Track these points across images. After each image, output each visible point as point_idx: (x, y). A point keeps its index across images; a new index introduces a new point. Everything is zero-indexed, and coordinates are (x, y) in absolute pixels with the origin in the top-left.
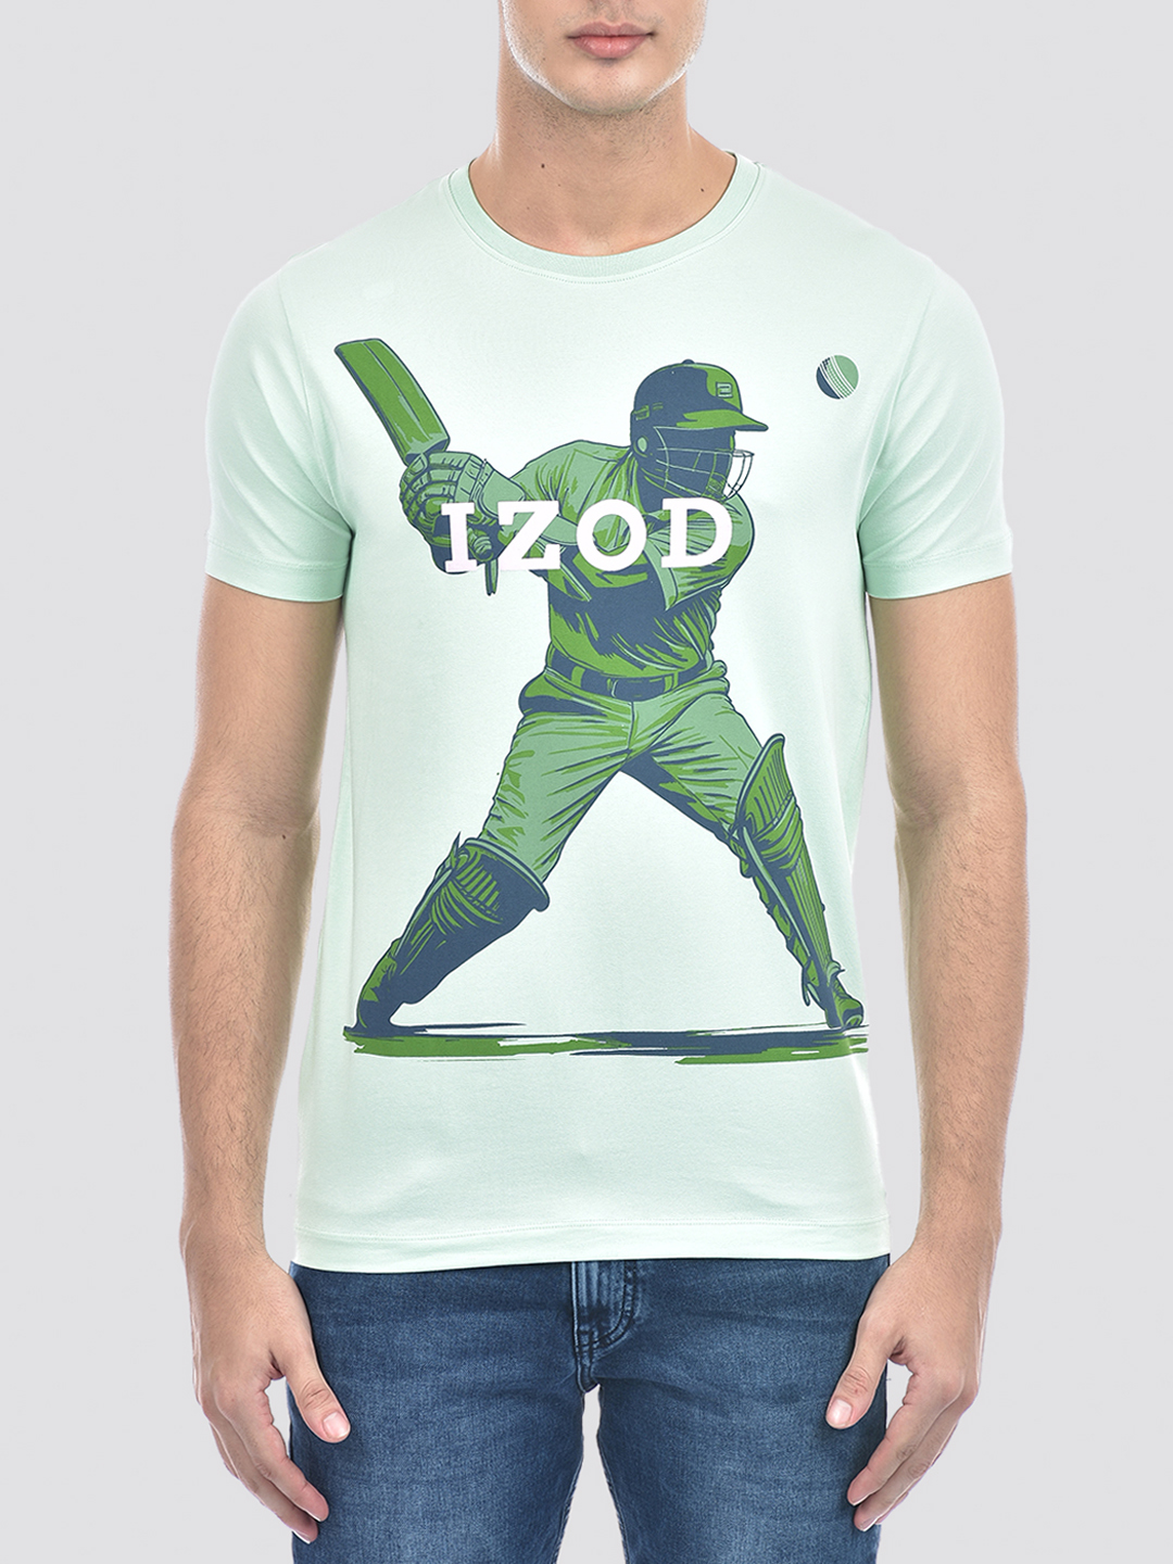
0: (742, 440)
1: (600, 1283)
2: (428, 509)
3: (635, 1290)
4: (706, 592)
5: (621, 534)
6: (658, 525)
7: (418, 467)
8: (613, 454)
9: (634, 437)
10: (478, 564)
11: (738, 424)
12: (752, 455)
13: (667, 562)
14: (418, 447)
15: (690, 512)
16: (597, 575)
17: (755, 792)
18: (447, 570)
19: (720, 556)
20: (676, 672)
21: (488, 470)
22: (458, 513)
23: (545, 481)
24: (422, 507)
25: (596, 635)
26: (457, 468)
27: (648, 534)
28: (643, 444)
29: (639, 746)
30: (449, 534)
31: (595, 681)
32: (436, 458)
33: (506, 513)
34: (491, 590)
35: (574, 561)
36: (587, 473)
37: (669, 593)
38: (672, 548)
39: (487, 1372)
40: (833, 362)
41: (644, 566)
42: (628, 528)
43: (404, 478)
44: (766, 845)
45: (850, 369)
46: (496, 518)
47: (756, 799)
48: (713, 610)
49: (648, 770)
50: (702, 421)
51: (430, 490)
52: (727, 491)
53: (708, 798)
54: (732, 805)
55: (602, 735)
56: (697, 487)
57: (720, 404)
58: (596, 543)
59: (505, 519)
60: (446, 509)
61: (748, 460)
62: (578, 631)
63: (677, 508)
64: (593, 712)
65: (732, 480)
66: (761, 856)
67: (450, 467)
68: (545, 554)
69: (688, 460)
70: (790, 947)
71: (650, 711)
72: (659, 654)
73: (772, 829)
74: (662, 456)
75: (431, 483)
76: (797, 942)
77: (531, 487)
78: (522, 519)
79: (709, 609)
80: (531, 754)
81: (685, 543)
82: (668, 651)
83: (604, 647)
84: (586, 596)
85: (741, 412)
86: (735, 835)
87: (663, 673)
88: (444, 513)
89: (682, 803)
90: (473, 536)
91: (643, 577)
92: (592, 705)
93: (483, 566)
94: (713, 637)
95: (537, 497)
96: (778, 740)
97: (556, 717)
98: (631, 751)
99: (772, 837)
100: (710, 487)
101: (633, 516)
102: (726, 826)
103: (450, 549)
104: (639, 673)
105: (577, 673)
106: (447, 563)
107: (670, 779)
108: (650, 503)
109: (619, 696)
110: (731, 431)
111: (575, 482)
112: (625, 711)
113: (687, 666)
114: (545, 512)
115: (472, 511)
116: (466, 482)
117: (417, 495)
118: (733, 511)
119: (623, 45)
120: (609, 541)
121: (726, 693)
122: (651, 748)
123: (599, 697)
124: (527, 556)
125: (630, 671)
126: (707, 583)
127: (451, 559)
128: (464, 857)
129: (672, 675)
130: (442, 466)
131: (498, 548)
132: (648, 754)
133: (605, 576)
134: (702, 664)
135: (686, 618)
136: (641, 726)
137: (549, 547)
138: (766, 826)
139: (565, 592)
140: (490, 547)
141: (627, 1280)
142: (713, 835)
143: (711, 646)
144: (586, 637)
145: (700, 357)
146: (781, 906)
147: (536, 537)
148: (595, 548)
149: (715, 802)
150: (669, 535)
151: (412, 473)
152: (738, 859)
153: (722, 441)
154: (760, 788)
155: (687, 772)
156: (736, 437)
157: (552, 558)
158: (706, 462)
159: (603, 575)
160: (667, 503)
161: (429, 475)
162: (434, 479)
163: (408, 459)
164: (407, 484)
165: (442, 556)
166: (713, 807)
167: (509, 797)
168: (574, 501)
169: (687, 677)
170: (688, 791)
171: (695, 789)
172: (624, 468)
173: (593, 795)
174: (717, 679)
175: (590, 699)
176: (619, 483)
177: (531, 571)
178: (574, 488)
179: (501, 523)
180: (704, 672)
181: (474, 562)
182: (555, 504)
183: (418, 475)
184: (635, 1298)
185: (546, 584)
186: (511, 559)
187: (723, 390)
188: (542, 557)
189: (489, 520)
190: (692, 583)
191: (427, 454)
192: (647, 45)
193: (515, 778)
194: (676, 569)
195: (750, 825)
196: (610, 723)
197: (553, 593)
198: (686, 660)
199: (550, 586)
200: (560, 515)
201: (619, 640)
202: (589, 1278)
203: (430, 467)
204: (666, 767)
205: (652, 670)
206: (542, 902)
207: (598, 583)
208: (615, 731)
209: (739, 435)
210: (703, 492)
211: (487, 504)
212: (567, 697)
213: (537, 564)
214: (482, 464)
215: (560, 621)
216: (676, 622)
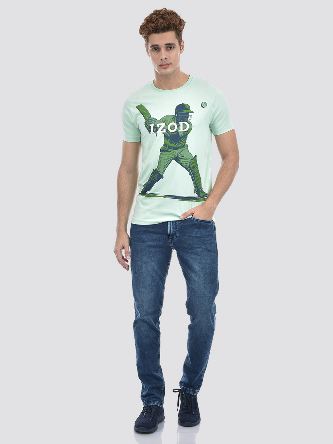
0: (190, 114)
1: (172, 230)
2: (148, 125)
3: (177, 231)
4: (186, 134)
5: (174, 127)
6: (179, 126)
7: (147, 120)
8: (173, 116)
9: (175, 114)
12: (192, 116)
13: (180, 131)
14: (147, 118)
15: (183, 124)
17: (192, 163)
18: (151, 134)
19: (187, 130)
20: (181, 146)
22: (152, 126)
23: (163, 120)
24: (147, 125)
25: (170, 141)
26: (152, 120)
27: (177, 127)
28: (177, 115)
29: (176, 156)
30: (151, 129)
31: (170, 147)
32: (149, 119)
33: (158, 125)
34: (157, 136)
35: (168, 131)
37: (180, 135)
38: (181, 129)
39: (156, 243)
40: (203, 103)
41: (177, 131)
44: (192, 170)
45: (206, 104)
46: (157, 126)
48: (186, 137)
49: (177, 159)
50: (185, 111)
51: (148, 123)
52: (188, 121)
54: (188, 165)
55: (171, 155)
56: (184, 120)
57: (187, 109)
58: (170, 129)
59: (158, 126)
60: (150, 125)
62: (168, 141)
63: (181, 123)
64: (169, 151)
65: (189, 119)
66: (192, 172)
69: (183, 117)
71: (177, 151)
74: (179, 116)
75: (149, 122)
76: (195, 184)
77: (162, 122)
78: (160, 126)
80: (162, 157)
82: (180, 143)
83: (171, 143)
84: (169, 136)
85: (190, 110)
86: (188, 169)
89: (181, 164)
90: (154, 129)
91: (177, 133)
96: (196, 156)
97: (165, 152)
100: (186, 120)
101: (175, 125)
102: (187, 167)
104: (176, 146)
105: (168, 146)
107: (180, 161)
108: (178, 123)
109: (173, 149)
111: (168, 120)
112: (174, 151)
113: (183, 145)
114: (163, 125)
115: (154, 125)
116: (153, 122)
118: (189, 124)
119: (167, 66)
120: (172, 128)
121: (188, 149)
122: (177, 156)
124: (161, 131)
128: (155, 171)
130: (150, 120)
131: (157, 130)
132: (177, 157)
134: (185, 145)
135: (183, 138)
136: (176, 153)
137: (164, 129)
138: (193, 168)
141: (176, 230)
142: (185, 169)
143: (186, 142)
145: (185, 103)
146: (193, 179)
147: (162, 128)
152: (188, 172)
153: (188, 114)
155: (182, 160)
157: (165, 131)
158: (185, 117)
159: (171, 133)
160: (180, 123)
164: (145, 122)
165: (150, 132)
166: (185, 165)
167: (160, 163)
168: (167, 123)
169: (183, 147)
171: (183, 162)
172: (174, 118)
173: (169, 163)
174: (187, 147)
175: (169, 150)
176: (173, 120)
180: (185, 146)
181: (154, 132)
182: (165, 124)
183: (147, 121)
184: (177, 233)
186: (159, 131)
187: (188, 107)
190: (183, 134)
192: (170, 65)
193: (160, 160)
195: (190, 168)
196: (172, 153)
197: (165, 136)
199: (164, 135)
200: (166, 125)
201: (173, 142)
202: (171, 230)
204: (179, 159)
205: (178, 146)
206: (162, 177)
207: (171, 134)
208: (173, 154)
209: (190, 113)
210: (185, 121)
211: (156, 124)
212: (166, 149)
213: (163, 132)
214: (155, 119)
215: (166, 139)
216: (181, 139)
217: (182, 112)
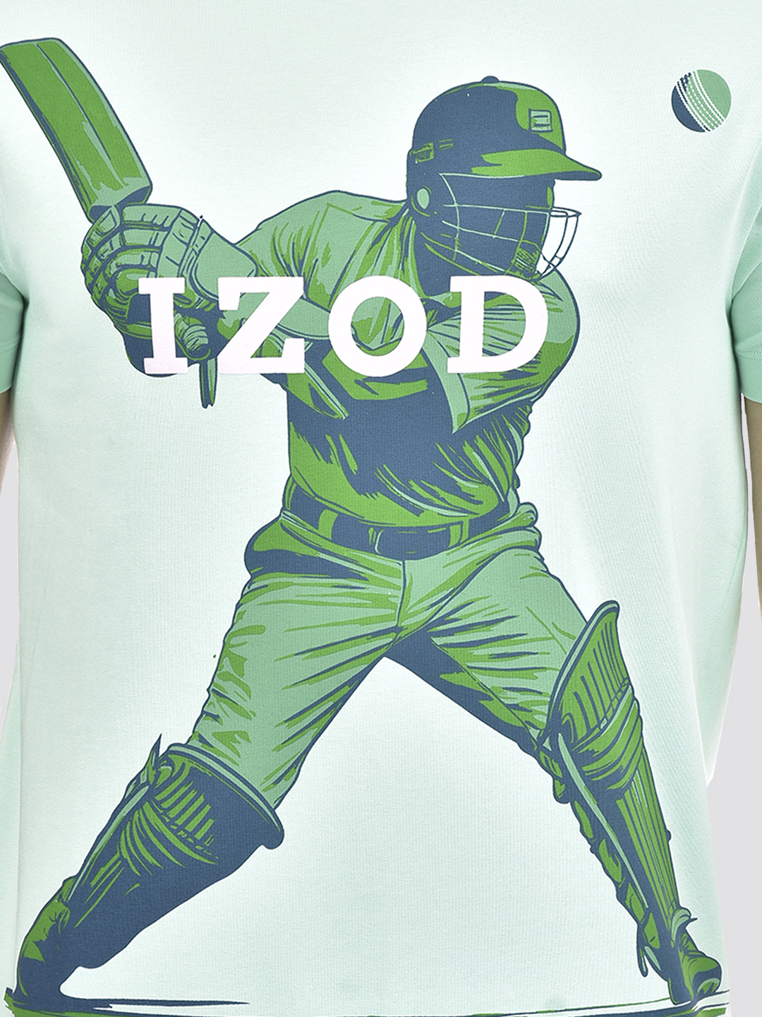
0: (565, 193)
2: (120, 284)
4: (510, 407)
5: (391, 324)
6: (442, 313)
7: (108, 225)
8: (382, 212)
9: (412, 188)
10: (190, 364)
11: (559, 170)
12: (578, 214)
13: (455, 365)
14: (107, 197)
15: (489, 296)
16: (357, 382)
17: (575, 685)
18: (147, 371)
19: (531, 357)
20: (466, 519)
21: (204, 231)
22: (161, 292)
23: (285, 249)
24: (112, 282)
25: (353, 466)
26: (162, 228)
27: (428, 327)
28: (423, 198)
29: (413, 622)
30: (149, 319)
31: (352, 531)
32: (132, 213)
33: (229, 292)
34: (207, 399)
35: (324, 362)
36: (344, 239)
37: (458, 409)
38: (463, 346)
40: (697, 81)
41: (423, 371)
42: (401, 316)
43: (88, 240)
44: (589, 757)
45: (719, 90)
46: (215, 300)
47: (576, 694)
48: (520, 432)
49: (425, 654)
50: (509, 166)
51: (124, 259)
52: (541, 266)
53: (509, 693)
54: (543, 703)
55: (360, 605)
56: (498, 259)
57: (533, 141)
58: (355, 337)
59: (228, 301)
60: (146, 285)
61: (572, 221)
62: (328, 460)
63: (470, 288)
64: (347, 573)
65: (548, 250)
66: (581, 773)
67: (152, 226)
68: (284, 352)
69: (485, 221)
71: (428, 573)
72: (443, 494)
73: (598, 736)
74: (451, 215)
75: (125, 248)
77: (266, 258)
78: (251, 301)
79: (513, 431)
80: (259, 630)
81: (481, 337)
82: (456, 490)
83: (364, 483)
84: (341, 412)
85: (563, 151)
86: (547, 744)
87: (448, 520)
88: (141, 292)
89: (472, 701)
90: (183, 325)
91: (421, 386)
92: (347, 564)
93: (196, 366)
94: (518, 470)
95: (272, 271)
96: (610, 609)
97: (296, 579)
98: (401, 629)
99: (597, 747)
100: (517, 261)
101: (408, 301)
102: (534, 733)
103: (150, 342)
104: (416, 521)
105: (327, 521)
106: (147, 361)
107: (456, 668)
108: (432, 282)
109: (386, 552)
110: (547, 181)
111: (327, 250)
112: (391, 573)
113: (482, 510)
114: (284, 292)
115: (181, 290)
116: (174, 249)
117: (105, 264)
118: (550, 294)
120: (374, 334)
121: (536, 547)
122: (428, 624)
123: (356, 553)
124: (259, 354)
125: (404, 519)
126: (511, 394)
127: (152, 356)
128: (167, 767)
129: (461, 523)
130: (141, 225)
131: (218, 343)
132: (424, 634)
133: (368, 384)
134: (503, 508)
135: (481, 443)
136: (416, 593)
137: (290, 342)
138: (590, 731)
139: (311, 404)
140: (206, 341)
142: (515, 745)
143: (515, 482)
144: (340, 470)
145: (508, 72)
147: (271, 328)
148: (354, 343)
149: (519, 698)
150: (458, 327)
151: (99, 233)
152: (550, 779)
153: (535, 194)
154: (582, 678)
155: (480, 658)
156: (555, 188)
157: (293, 358)
158: (512, 226)
159: (365, 382)
160: (457, 283)
161: (122, 238)
162: (129, 242)
163: (94, 214)
164: (91, 249)
165: (139, 350)
166: (516, 707)
167: (230, 689)
168: (326, 277)
169: (482, 526)
170: (481, 684)
171: (490, 681)
172: (396, 231)
173: (347, 689)
174: (524, 528)
175: (345, 555)
176: (390, 253)
177: (262, 374)
178: (326, 259)
179: (221, 308)
180: (506, 520)
182: (298, 282)
183: (107, 237)
185: (285, 393)
186: (236, 357)
187: (539, 121)
188: (280, 355)
189: (205, 302)
190: (489, 395)
191: (121, 206)
193: (238, 662)
194: (468, 376)
195: (568, 730)
196: (371, 589)
197: (294, 406)
198: (481, 503)
199: (290, 397)
200: (306, 298)
201: (385, 473)
203: (124, 226)
204: (451, 652)
205: (432, 516)
206: (274, 836)
207: (358, 393)
208: (379, 601)
209: (560, 185)
210: (507, 268)
211: (203, 278)
212: (312, 552)
213: (273, 365)
214: (197, 223)
215: (304, 446)
216: (468, 449)
217: (479, 172)
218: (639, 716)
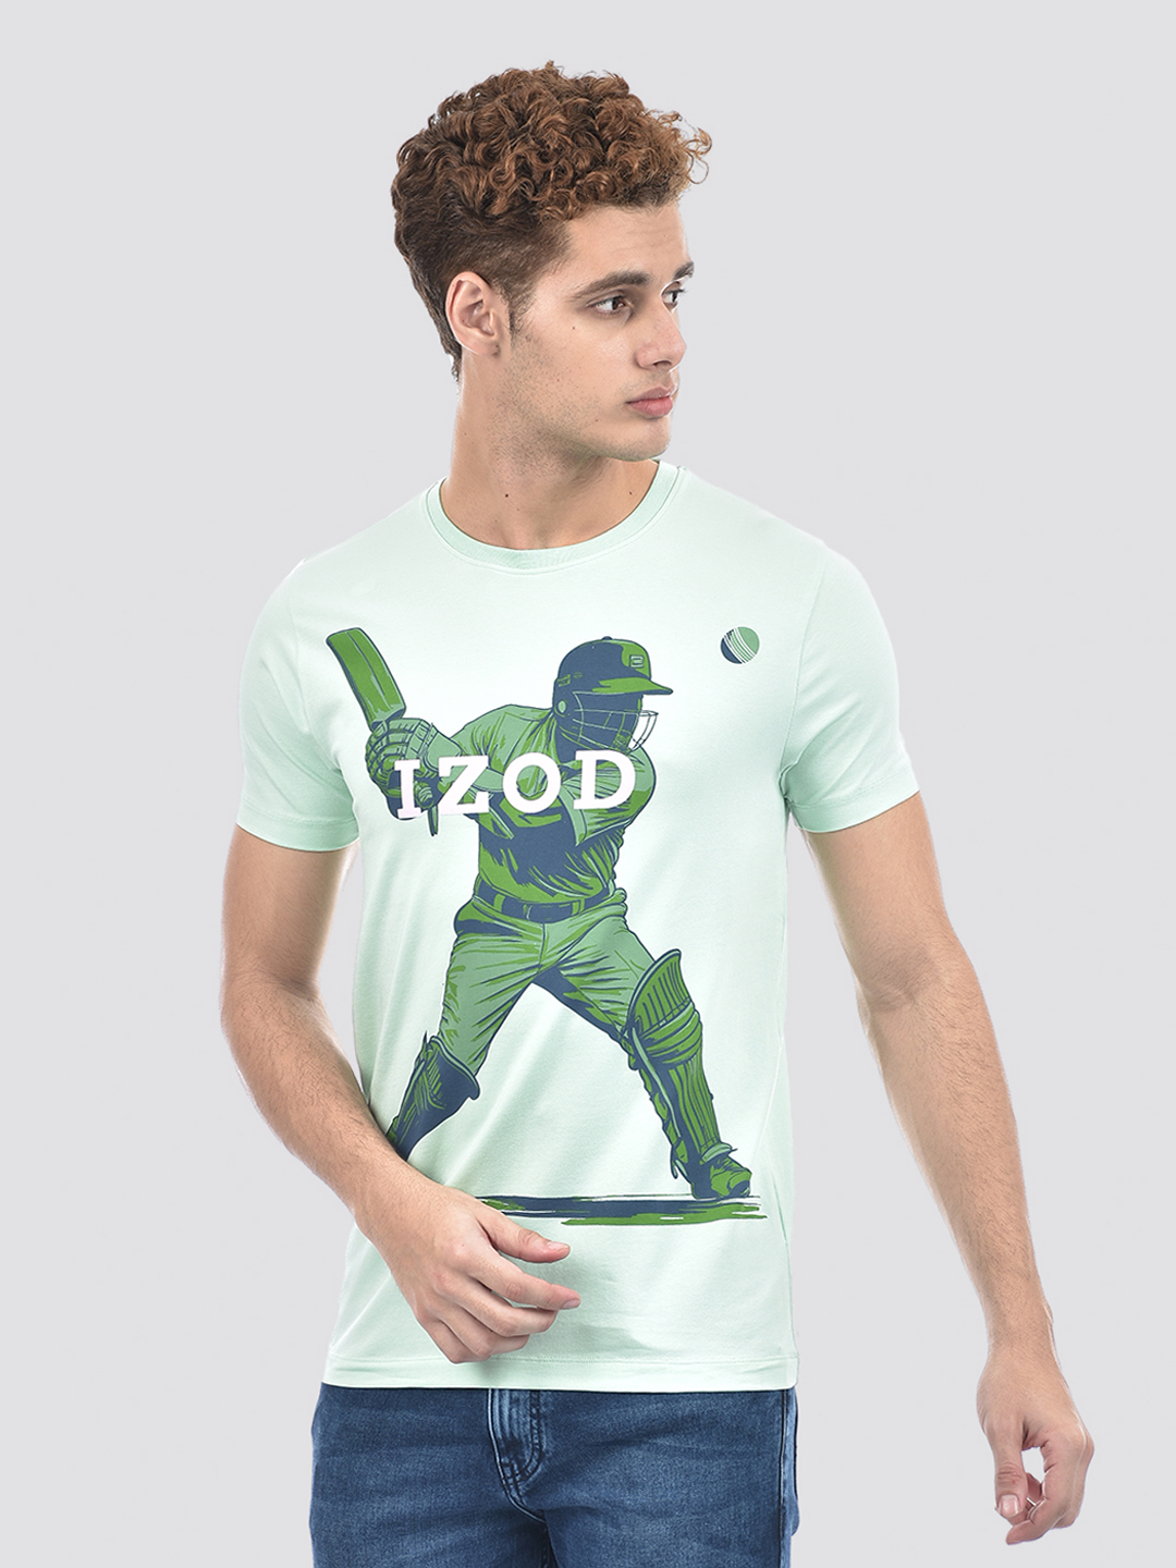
0: (649, 702)
1: (510, 1417)
2: (387, 765)
3: (538, 1424)
4: (612, 828)
5: (539, 782)
6: (570, 773)
7: (380, 732)
8: (537, 715)
9: (555, 701)
10: (422, 811)
11: (646, 689)
12: (657, 714)
13: (578, 804)
14: (381, 716)
15: (599, 762)
16: (520, 816)
17: (644, 998)
18: (400, 816)
19: (625, 800)
20: (584, 898)
21: (433, 732)
22: (407, 768)
23: (478, 740)
24: (381, 765)
25: (516, 867)
26: (409, 731)
27: (562, 781)
28: (562, 706)
29: (548, 962)
30: (400, 785)
31: (513, 907)
32: (394, 724)
33: (445, 767)
34: (434, 831)
35: (501, 805)
36: (515, 731)
37: (579, 831)
38: (583, 792)
40: (737, 634)
41: (559, 808)
42: (546, 777)
43: (369, 741)
44: (652, 1042)
45: (751, 639)
46: (437, 771)
47: (644, 1004)
48: (616, 845)
49: (552, 980)
50: (616, 687)
51: (387, 751)
52: (632, 745)
53: (604, 1004)
54: (624, 1009)
55: (517, 952)
56: (606, 742)
57: (632, 673)
58: (519, 790)
59: (444, 771)
60: (399, 765)
61: (653, 718)
62: (501, 864)
63: (587, 759)
64: (509, 932)
65: (637, 735)
66: (646, 1052)
67: (404, 731)
68: (476, 800)
69: (600, 719)
70: (665, 1128)
71: (559, 931)
72: (569, 883)
73: (657, 1029)
74: (578, 716)
75: (389, 744)
76: (671, 1125)
77: (467, 745)
78: (457, 771)
79: (613, 844)
80: (462, 968)
81: (593, 788)
82: (576, 881)
83: (521, 878)
84: (509, 834)
85: (650, 679)
86: (626, 1035)
87: (571, 899)
88: (396, 769)
89: (582, 1008)
90: (418, 788)
91: (558, 817)
92: (510, 927)
93: (426, 812)
94: (615, 869)
95: (470, 751)
96: (675, 955)
97: (481, 937)
98: (542, 966)
99: (657, 1036)
100: (617, 742)
101: (550, 766)
102: (619, 1028)
103: (401, 799)
104: (548, 899)
105: (499, 900)
106: (399, 811)
107: (573, 989)
108: (565, 757)
109: (533, 919)
110: (640, 695)
111: (504, 739)
112: (537, 931)
113: (593, 893)
114: (476, 765)
115: (418, 767)
116: (415, 743)
117: (378, 755)
118: (636, 762)
120: (530, 787)
121: (624, 917)
122: (558, 963)
123: (519, 921)
124: (461, 802)
125: (546, 899)
126: (608, 823)
127: (401, 807)
128: (430, 1051)
129: (579, 901)
130: (398, 731)
131: (438, 796)
132: (556, 968)
133: (527, 818)
134: (606, 891)
135: (593, 852)
136: (550, 944)
137: (479, 794)
138: (652, 1027)
139: (492, 830)
140: (431, 796)
141: (532, 1415)
142: (607, 1035)
143: (614, 876)
144: (507, 870)
145: (617, 634)
146: (661, 1093)
147: (469, 787)
148: (518, 794)
149: (610, 1007)
150: (580, 781)
151: (376, 737)
152: (627, 1055)
153: (632, 702)
154: (649, 995)
155: (587, 983)
156: (644, 700)
157: (482, 804)
158: (615, 721)
159: (524, 816)
160: (580, 755)
161: (388, 738)
162: (391, 740)
163: (373, 726)
164: (371, 746)
165: (395, 805)
166: (608, 1012)
167: (451, 1004)
168: (501, 755)
169: (592, 903)
170: (587, 998)
171: (592, 996)
172: (545, 726)
173: (510, 1004)
174: (618, 904)
175: (509, 922)
176: (540, 739)
177: (466, 815)
178: (502, 744)
179: (441, 775)
180: (607, 899)
181: (419, 809)
182: (486, 758)
183: (380, 739)
184: (540, 1432)
185: (477, 825)
186: (448, 805)
187: (636, 662)
188: (474, 802)
189: (431, 773)
190: (598, 823)
191: (388, 721)
193: (454, 988)
194: (586, 811)
195: (638, 1026)
196: (525, 942)
197: (483, 832)
198: (592, 888)
199: (480, 826)
200: (489, 768)
201: (535, 871)
202: (501, 1412)
203: (390, 731)
204: (570, 979)
205: (562, 896)
206: (474, 1093)
207: (520, 823)
208: (529, 949)
209: (646, 698)
210: (611, 746)
211: (430, 759)
212: (490, 920)
213: (470, 808)
214: (429, 727)
215: (487, 855)
216: (585, 856)
217: (597, 691)
218: (699, 1022)
